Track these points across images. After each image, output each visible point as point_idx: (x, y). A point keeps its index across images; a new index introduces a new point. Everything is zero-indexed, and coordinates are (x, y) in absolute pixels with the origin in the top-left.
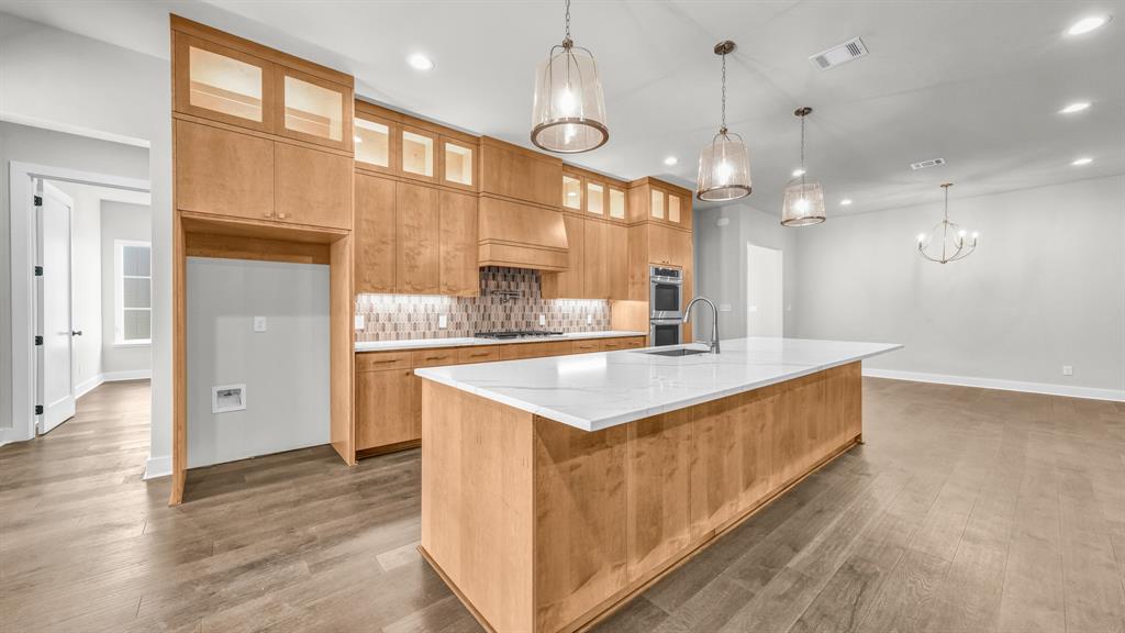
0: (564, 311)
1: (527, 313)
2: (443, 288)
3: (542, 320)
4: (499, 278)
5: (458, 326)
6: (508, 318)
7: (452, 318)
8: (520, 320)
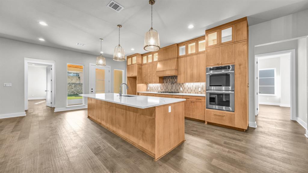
0: (189, 86)
1: (177, 87)
2: (153, 82)
3: (181, 89)
4: (170, 79)
5: (162, 90)
6: (172, 88)
7: (161, 88)
8: (175, 89)
